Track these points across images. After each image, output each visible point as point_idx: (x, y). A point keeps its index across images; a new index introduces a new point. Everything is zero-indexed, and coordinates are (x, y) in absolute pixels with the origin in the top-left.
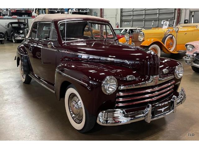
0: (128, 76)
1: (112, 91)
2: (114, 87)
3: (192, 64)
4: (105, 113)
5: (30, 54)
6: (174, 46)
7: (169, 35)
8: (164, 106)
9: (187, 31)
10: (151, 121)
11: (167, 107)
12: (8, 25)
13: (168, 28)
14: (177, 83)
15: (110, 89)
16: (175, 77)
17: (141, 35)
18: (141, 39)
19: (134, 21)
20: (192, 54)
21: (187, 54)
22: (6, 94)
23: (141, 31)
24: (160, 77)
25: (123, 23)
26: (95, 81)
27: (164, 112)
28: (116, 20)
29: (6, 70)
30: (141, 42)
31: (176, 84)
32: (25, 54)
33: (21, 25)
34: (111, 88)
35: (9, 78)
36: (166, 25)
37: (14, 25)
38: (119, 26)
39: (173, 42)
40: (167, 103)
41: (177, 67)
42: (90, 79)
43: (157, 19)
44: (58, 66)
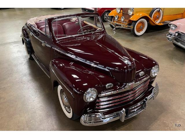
3: (173, 41)
8: (137, 107)
10: (124, 120)
11: (140, 107)
14: (152, 80)
17: (131, 10)
18: (130, 13)
21: (170, 31)
29: (15, 42)
30: (130, 16)
35: (18, 52)
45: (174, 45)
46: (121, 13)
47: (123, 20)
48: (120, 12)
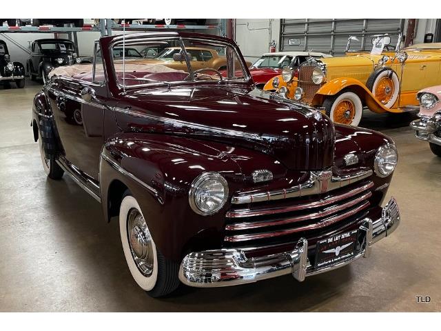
0: (257, 172)
1: (215, 208)
2: (220, 198)
3: (430, 139)
4: (198, 258)
5: (56, 113)
6: (395, 95)
7: (385, 69)
8: (341, 243)
9: (427, 61)
10: (306, 278)
11: (349, 244)
12: (33, 45)
13: (384, 53)
14: (381, 188)
15: (209, 203)
16: (374, 174)
17: (319, 71)
18: (318, 79)
19: (309, 36)
20: (432, 115)
21: (420, 114)
22: (6, 202)
23: (321, 62)
24: (335, 175)
25: (286, 41)
26: (175, 183)
27: (340, 255)
28: (271, 33)
29: (15, 147)
30: (318, 86)
31: (378, 189)
32: (47, 114)
33: (60, 45)
34: (212, 200)
35: (19, 165)
36: (379, 47)
37: (45, 46)
38: (277, 49)
39: (392, 85)
40: (348, 235)
41: (380, 149)
42: (166, 179)
43: (363, 32)
44: (109, 144)
45: (435, 153)
46: (294, 82)
47: (299, 96)
48: (291, 81)
